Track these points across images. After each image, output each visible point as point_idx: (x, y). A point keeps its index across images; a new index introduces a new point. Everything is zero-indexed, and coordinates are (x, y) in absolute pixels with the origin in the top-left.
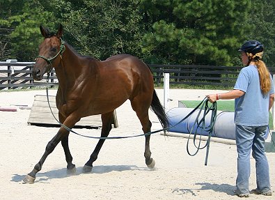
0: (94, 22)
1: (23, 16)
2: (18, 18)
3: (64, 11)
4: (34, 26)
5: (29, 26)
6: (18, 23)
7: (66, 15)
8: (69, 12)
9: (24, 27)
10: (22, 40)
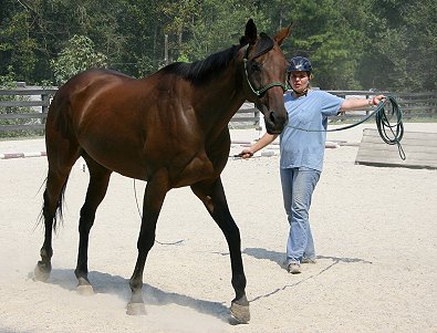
0: (414, 43)
1: (325, 36)
2: (319, 38)
3: (378, 30)
4: (339, 48)
5: (333, 47)
6: (319, 44)
7: (381, 35)
8: (384, 31)
9: (327, 49)
10: (324, 64)
